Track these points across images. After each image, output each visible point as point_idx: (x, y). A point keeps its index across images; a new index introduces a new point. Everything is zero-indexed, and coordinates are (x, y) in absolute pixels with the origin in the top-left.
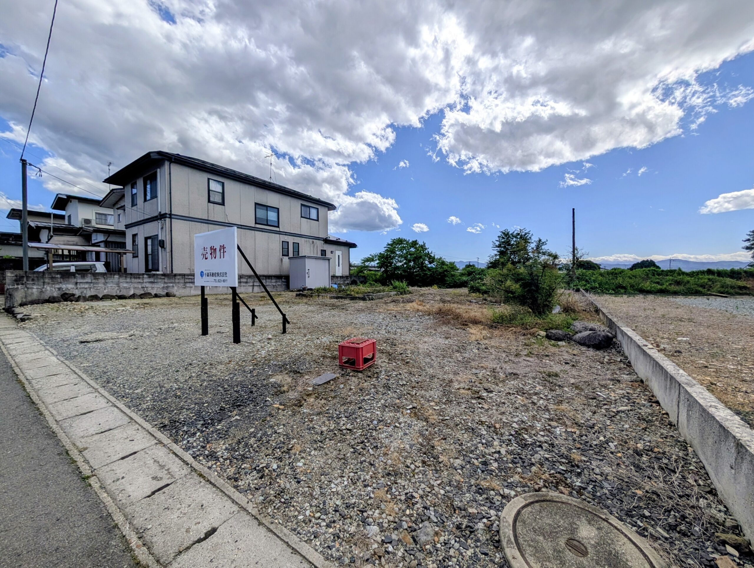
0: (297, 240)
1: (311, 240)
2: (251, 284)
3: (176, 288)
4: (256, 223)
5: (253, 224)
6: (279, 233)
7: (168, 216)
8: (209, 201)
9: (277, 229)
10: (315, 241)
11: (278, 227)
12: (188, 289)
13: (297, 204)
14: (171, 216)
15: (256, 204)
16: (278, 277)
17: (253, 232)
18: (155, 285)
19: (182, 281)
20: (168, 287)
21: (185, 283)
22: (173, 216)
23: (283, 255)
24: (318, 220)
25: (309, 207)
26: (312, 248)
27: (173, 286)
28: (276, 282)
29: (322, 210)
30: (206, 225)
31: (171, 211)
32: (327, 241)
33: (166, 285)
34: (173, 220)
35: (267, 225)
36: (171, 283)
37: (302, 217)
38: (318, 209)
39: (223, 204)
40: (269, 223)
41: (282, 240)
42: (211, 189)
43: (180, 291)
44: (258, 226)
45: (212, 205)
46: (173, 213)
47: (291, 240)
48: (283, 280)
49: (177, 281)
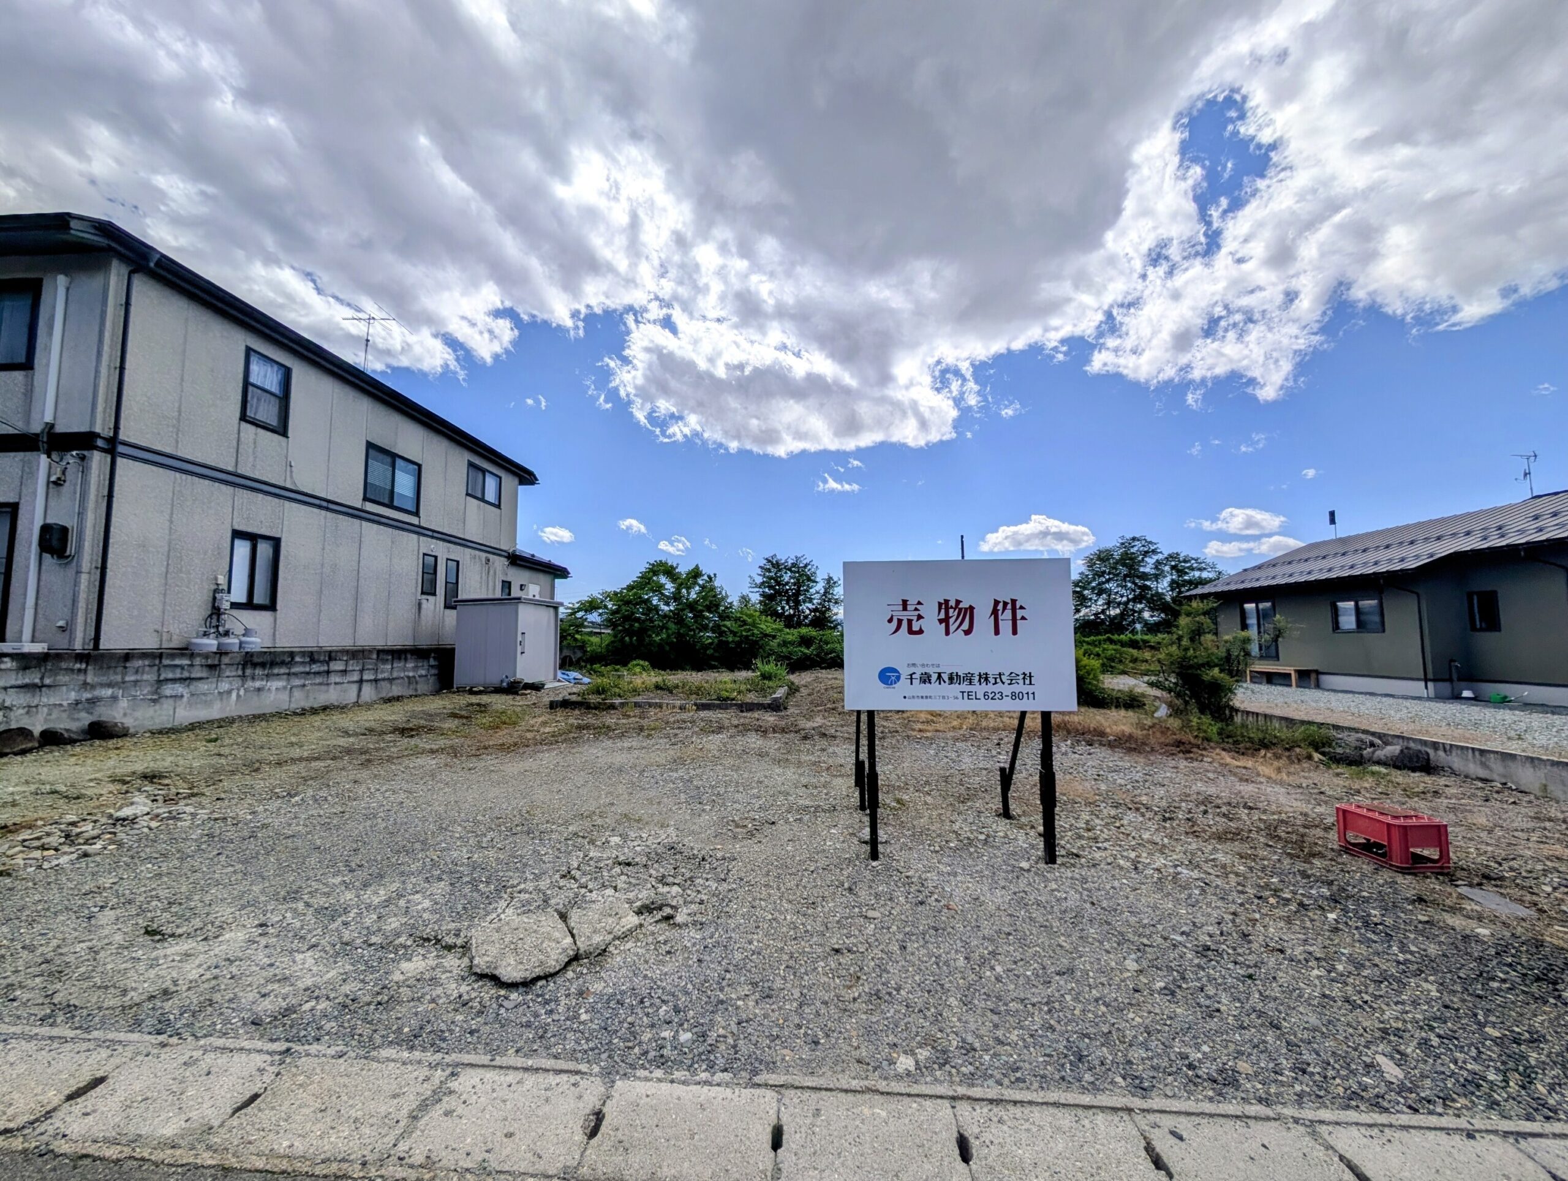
0: (457, 552)
1: (484, 555)
2: (356, 677)
3: (124, 703)
4: (365, 499)
5: (355, 500)
6: (420, 531)
7: (100, 443)
8: (244, 418)
9: (414, 520)
10: (491, 557)
11: (417, 514)
12: (167, 705)
13: (460, 459)
14: (113, 446)
15: (370, 446)
16: (418, 653)
17: (357, 522)
18: (47, 698)
19: (150, 676)
20: (93, 702)
21: (160, 682)
22: (121, 449)
23: (423, 593)
24: (498, 506)
25: (484, 471)
26: (484, 577)
27: (114, 698)
28: (416, 668)
29: (509, 481)
30: (229, 490)
31: (117, 428)
32: (516, 560)
33: (87, 695)
34: (120, 461)
35: (391, 506)
36: (110, 685)
37: (468, 494)
38: (500, 478)
39: (282, 429)
40: (396, 503)
41: (423, 550)
42: (253, 379)
43: (138, 714)
44: (370, 507)
45: (251, 428)
46: (122, 436)
47: (441, 550)
48: (432, 662)
49: (130, 678)
